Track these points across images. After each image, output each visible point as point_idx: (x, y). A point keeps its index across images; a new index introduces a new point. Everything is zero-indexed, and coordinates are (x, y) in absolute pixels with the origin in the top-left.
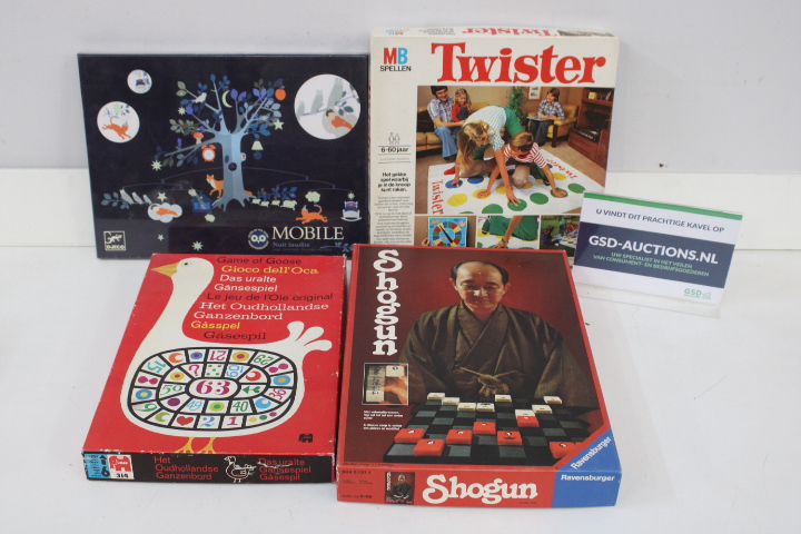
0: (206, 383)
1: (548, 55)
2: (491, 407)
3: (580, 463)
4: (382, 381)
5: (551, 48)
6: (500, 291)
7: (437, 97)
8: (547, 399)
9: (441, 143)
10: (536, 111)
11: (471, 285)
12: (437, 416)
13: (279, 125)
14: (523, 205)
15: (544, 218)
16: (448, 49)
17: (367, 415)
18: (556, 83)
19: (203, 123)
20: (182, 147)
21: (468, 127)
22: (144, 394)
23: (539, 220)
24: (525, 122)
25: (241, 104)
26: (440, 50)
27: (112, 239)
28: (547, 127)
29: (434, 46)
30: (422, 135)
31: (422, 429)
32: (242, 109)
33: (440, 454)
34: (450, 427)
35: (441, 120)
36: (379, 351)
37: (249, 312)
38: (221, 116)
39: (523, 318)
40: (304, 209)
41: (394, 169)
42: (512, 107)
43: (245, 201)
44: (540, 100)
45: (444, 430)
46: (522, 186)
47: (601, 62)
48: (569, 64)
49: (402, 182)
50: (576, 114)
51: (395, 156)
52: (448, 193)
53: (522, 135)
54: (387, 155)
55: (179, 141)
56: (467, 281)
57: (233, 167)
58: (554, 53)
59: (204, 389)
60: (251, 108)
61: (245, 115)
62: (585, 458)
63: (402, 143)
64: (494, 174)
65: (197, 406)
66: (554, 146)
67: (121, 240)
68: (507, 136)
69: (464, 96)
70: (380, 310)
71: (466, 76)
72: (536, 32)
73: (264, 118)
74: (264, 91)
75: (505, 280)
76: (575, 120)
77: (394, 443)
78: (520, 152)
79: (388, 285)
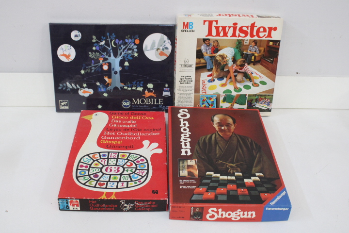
0: (109, 168)
1: (253, 25)
2: (234, 178)
3: (274, 202)
4: (186, 167)
5: (254, 23)
6: (233, 127)
7: (205, 44)
8: (257, 174)
9: (206, 63)
10: (247, 50)
11: (220, 124)
12: (211, 182)
13: (136, 55)
14: (240, 90)
15: (249, 96)
16: (211, 23)
17: (181, 182)
18: (256, 38)
19: (103, 53)
20: (94, 64)
21: (218, 57)
22: (83, 173)
23: (247, 96)
24: (242, 54)
25: (120, 46)
26: (207, 23)
27: (63, 104)
28: (252, 57)
29: (205, 21)
30: (198, 60)
31: (205, 188)
32: (120, 48)
33: (214, 199)
34: (217, 187)
35: (207, 53)
36: (183, 154)
37: (125, 136)
38: (111, 51)
39: (244, 139)
40: (146, 91)
41: (186, 74)
42: (237, 48)
43: (121, 87)
44: (249, 45)
45: (214, 188)
46: (240, 82)
47: (275, 29)
48: (262, 30)
49: (189, 80)
50: (264, 51)
51: (186, 68)
52: (208, 85)
53: (241, 60)
54: (183, 68)
55: (93, 61)
56: (218, 123)
57: (116, 73)
58: (255, 25)
59: (109, 170)
60: (124, 47)
61: (122, 50)
62: (276, 201)
63: (190, 63)
64: (228, 77)
65: (106, 178)
66: (254, 65)
67: (67, 104)
68: (234, 61)
69: (217, 43)
70: (182, 135)
71: (218, 34)
72: (248, 16)
73: (130, 52)
74: (130, 40)
75: (234, 122)
76: (263, 54)
77: (194, 194)
78: (240, 67)
79: (185, 124)
